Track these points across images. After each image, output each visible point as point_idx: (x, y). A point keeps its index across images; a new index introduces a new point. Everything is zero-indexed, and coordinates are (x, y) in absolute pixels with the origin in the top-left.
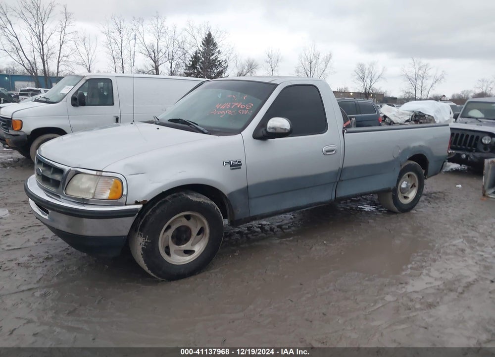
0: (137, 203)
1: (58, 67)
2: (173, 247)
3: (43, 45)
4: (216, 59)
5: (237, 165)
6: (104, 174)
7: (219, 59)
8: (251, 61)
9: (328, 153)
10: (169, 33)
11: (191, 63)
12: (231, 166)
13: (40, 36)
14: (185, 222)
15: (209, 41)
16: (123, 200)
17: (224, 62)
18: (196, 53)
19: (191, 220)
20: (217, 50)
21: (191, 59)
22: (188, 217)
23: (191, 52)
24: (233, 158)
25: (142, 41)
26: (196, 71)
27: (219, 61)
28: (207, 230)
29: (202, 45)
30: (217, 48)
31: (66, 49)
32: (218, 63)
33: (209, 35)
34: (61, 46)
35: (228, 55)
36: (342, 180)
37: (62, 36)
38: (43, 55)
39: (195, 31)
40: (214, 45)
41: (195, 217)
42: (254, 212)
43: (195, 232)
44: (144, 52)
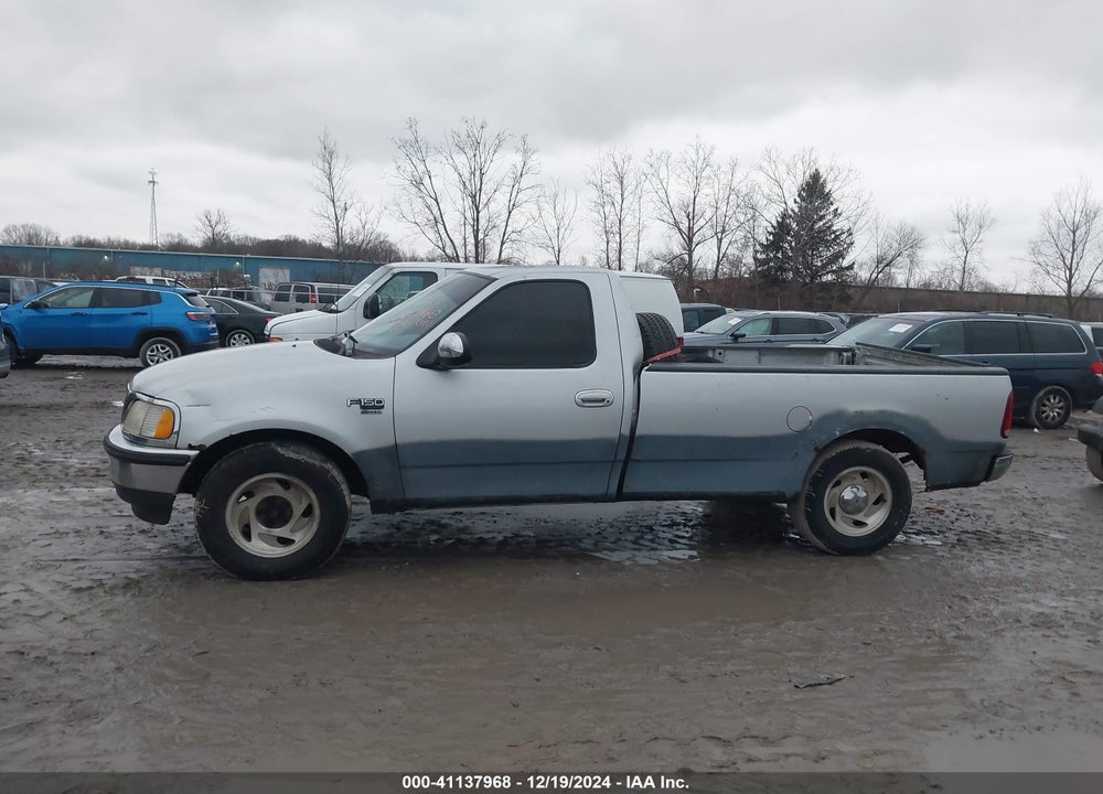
0: (191, 447)
1: (501, 252)
2: (258, 528)
3: (478, 212)
4: (830, 227)
5: (374, 407)
6: (156, 401)
7: (834, 228)
8: (909, 230)
9: (587, 404)
10: (722, 176)
11: (771, 238)
12: (362, 408)
13: (475, 196)
14: (278, 491)
15: (814, 190)
16: (172, 441)
17: (846, 234)
18: (784, 216)
19: (292, 489)
20: (832, 208)
21: (770, 229)
22: (285, 485)
23: (771, 215)
24: (367, 395)
25: (663, 195)
26: (780, 255)
27: (834, 232)
28: (317, 511)
29: (798, 200)
30: (832, 204)
31: (518, 219)
32: (833, 236)
33: (816, 177)
34: (510, 213)
35: (853, 219)
36: (638, 461)
37: (514, 194)
38: (478, 230)
39: (782, 169)
40: (827, 198)
41: (296, 486)
42: (411, 494)
43: (298, 509)
44: (665, 217)
